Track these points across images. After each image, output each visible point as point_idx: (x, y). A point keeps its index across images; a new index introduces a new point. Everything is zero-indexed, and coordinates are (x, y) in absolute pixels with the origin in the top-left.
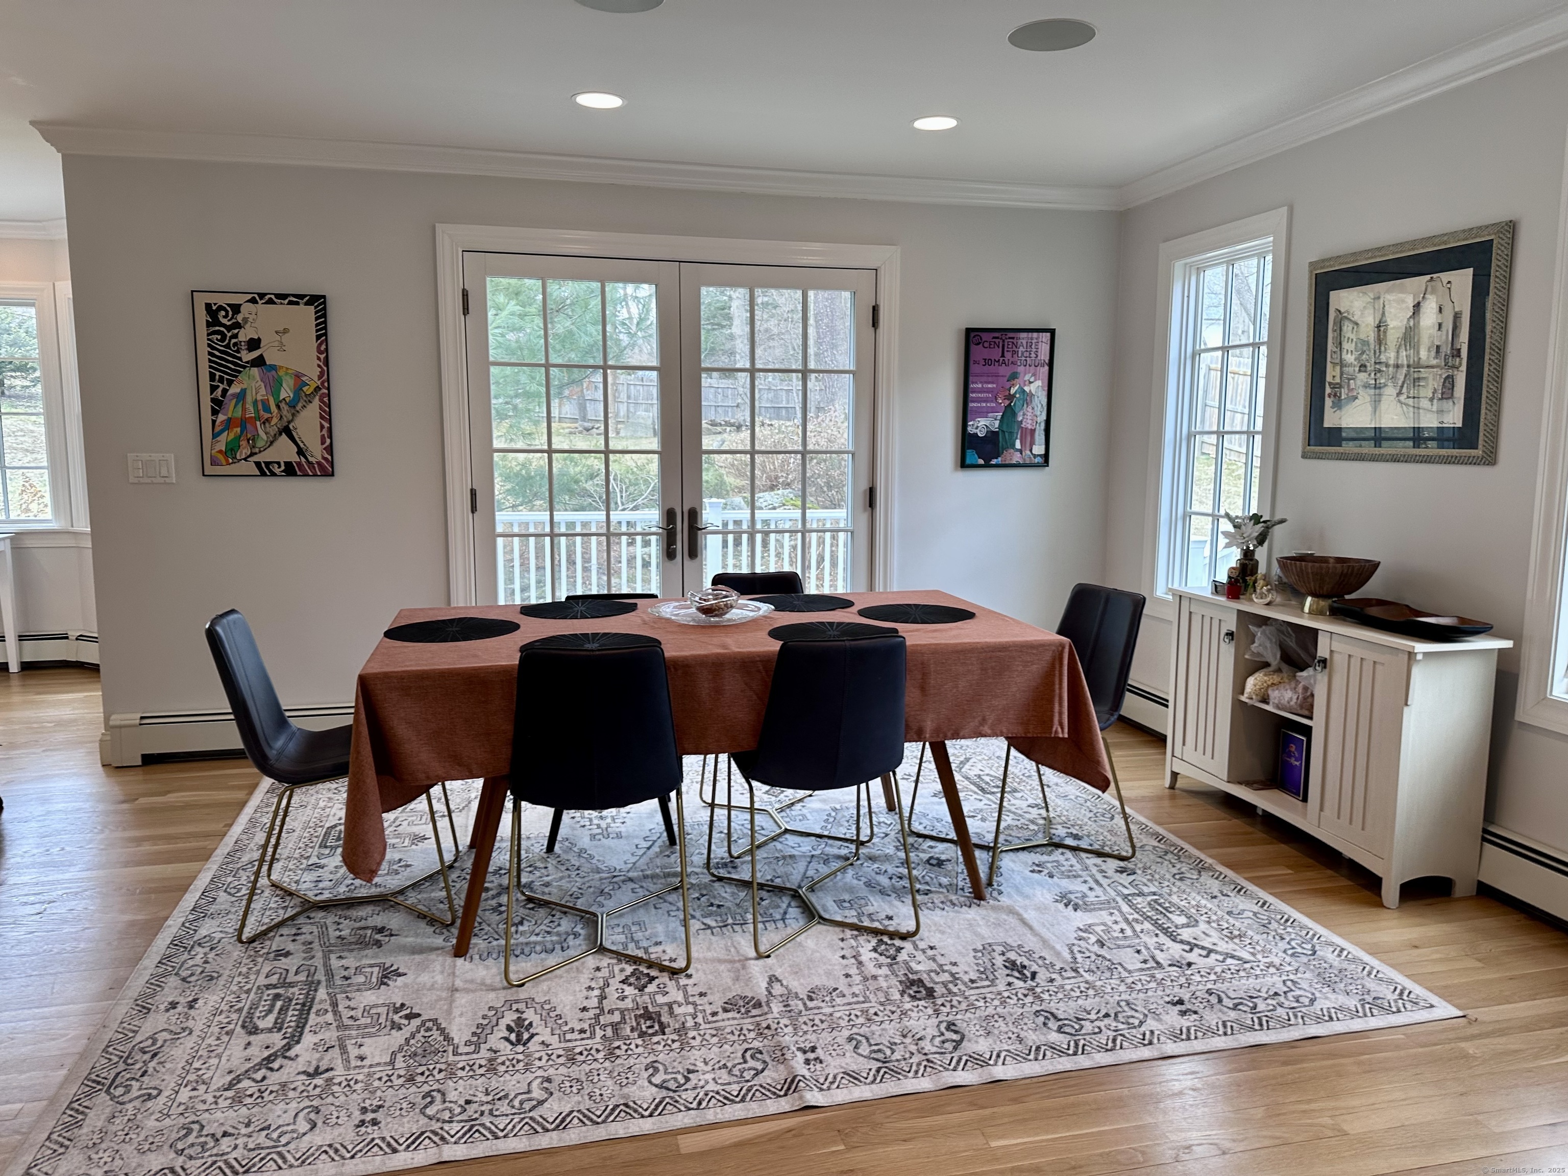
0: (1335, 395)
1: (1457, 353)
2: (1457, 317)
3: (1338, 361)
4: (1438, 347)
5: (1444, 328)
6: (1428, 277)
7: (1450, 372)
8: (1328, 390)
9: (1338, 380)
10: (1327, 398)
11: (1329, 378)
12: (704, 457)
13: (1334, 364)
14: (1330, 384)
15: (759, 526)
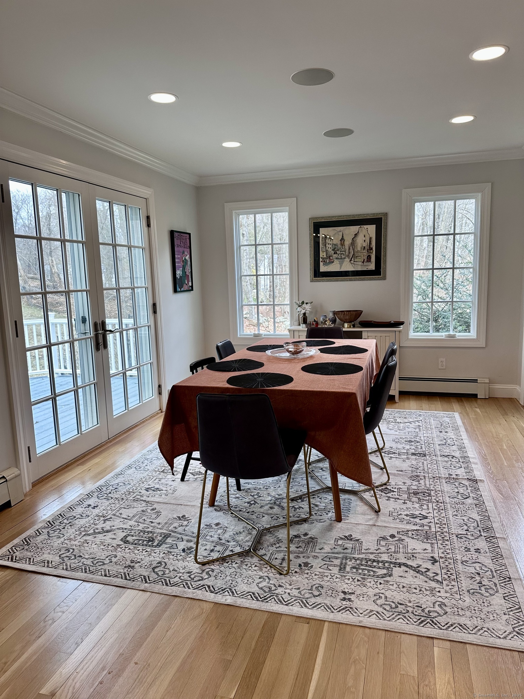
0: (324, 261)
1: (372, 249)
2: (370, 238)
3: (325, 250)
4: (364, 247)
5: (366, 241)
6: (360, 226)
7: (369, 254)
8: (321, 260)
9: (325, 256)
10: (321, 263)
11: (321, 256)
12: (105, 292)
13: (323, 252)
14: (322, 258)
15: (124, 327)
